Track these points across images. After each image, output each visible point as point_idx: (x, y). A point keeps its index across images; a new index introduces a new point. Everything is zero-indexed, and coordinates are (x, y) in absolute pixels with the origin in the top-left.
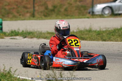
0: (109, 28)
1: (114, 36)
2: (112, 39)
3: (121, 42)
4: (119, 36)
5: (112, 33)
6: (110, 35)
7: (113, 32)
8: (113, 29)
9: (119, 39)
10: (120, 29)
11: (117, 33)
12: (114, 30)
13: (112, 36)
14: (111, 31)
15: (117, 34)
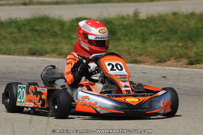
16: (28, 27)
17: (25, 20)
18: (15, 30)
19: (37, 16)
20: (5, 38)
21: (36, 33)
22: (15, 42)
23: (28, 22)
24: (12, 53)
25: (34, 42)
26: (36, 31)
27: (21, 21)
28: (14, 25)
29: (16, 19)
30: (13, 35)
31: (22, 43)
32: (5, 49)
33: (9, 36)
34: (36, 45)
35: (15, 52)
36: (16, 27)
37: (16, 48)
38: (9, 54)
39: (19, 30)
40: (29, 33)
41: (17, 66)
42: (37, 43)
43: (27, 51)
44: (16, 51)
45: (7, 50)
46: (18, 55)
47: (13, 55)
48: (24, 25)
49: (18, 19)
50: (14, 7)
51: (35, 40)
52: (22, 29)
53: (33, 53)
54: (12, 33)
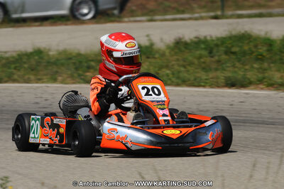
0: (6, 52)
1: (19, 70)
2: (15, 77)
3: (37, 83)
4: (32, 70)
5: (14, 62)
6: (9, 68)
7: (17, 60)
8: (15, 54)
9: (32, 77)
10: (31, 53)
11: (25, 63)
12: (19, 55)
13: (15, 71)
14: (12, 59)
15: (26, 66)
16: (222, 49)
17: (218, 39)
18: (205, 53)
19: (234, 33)
20: (191, 64)
21: (234, 57)
22: (206, 69)
23: (222, 41)
24: (203, 84)
25: (231, 69)
26: (234, 53)
27: (213, 40)
28: (203, 46)
29: (205, 37)
30: (202, 60)
31: (216, 70)
32: (192, 78)
33: (196, 61)
34: (235, 72)
35: (207, 83)
36: (205, 49)
37: (207, 78)
38: (199, 86)
39: (211, 52)
40: (224, 57)
41: (211, 102)
42: (236, 69)
43: (223, 81)
44: (207, 81)
45: (195, 79)
46: (211, 86)
47: (204, 86)
48: (217, 45)
49: (208, 38)
50: (201, 22)
51: (234, 66)
52: (215, 51)
53: (232, 84)
54: (200, 57)
